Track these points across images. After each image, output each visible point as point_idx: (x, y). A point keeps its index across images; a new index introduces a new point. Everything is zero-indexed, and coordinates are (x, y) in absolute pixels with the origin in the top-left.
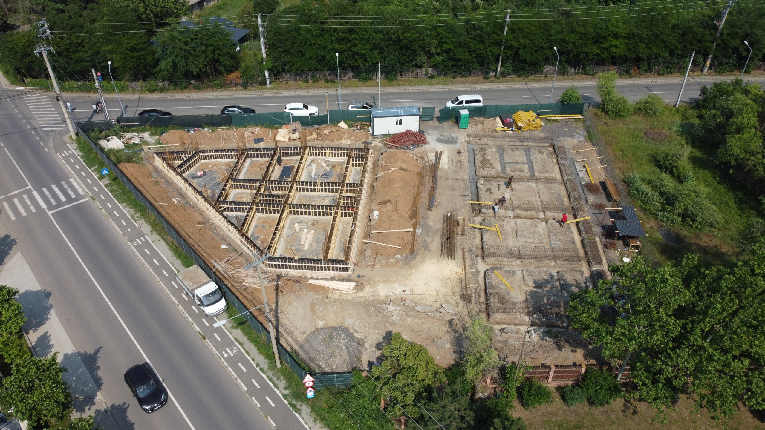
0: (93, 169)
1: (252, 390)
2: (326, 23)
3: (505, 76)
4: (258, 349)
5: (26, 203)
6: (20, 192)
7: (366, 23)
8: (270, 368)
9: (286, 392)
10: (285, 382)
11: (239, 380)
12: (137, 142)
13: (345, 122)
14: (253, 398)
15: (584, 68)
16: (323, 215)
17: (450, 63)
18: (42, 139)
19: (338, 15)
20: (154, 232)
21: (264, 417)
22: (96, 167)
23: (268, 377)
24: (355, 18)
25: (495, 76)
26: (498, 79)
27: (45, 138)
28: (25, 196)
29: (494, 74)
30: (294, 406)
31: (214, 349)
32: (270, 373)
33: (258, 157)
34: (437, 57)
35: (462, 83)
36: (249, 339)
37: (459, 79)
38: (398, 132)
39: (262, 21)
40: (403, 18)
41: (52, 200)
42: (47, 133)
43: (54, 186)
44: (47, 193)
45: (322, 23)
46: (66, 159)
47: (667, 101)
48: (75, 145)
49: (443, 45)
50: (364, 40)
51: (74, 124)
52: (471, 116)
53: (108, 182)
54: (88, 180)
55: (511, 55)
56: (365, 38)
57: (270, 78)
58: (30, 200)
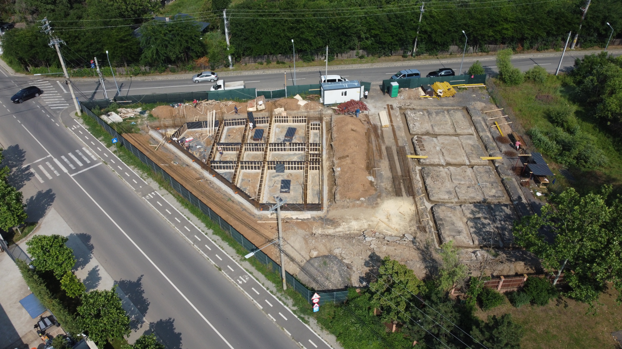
0: (100, 139)
1: (267, 309)
2: (278, 15)
3: (420, 55)
4: (266, 276)
5: (50, 169)
6: (43, 160)
7: (310, 15)
8: (278, 291)
9: (295, 308)
10: (292, 300)
11: (255, 301)
12: (132, 116)
13: (300, 95)
14: (269, 314)
15: (480, 46)
16: (295, 169)
17: (376, 46)
18: (52, 116)
19: (288, 9)
20: (162, 188)
21: (280, 328)
22: (102, 137)
23: (278, 297)
24: (301, 11)
25: (412, 55)
26: (414, 57)
27: (54, 115)
28: (47, 163)
29: (410, 53)
30: (303, 319)
31: (230, 278)
32: (279, 294)
33: (233, 125)
34: (366, 41)
35: (386, 61)
36: (256, 269)
37: (383, 58)
38: (343, 102)
39: (227, 15)
40: (339, 10)
41: (71, 166)
42: (56, 111)
43: (70, 154)
44: (66, 160)
45: (274, 15)
46: (76, 131)
47: (548, 71)
48: (81, 120)
49: (372, 31)
50: (309, 29)
51: (79, 103)
52: (400, 87)
53: (115, 149)
54: (98, 148)
55: (425, 38)
56: (310, 27)
57: (232, 61)
58: (53, 166)
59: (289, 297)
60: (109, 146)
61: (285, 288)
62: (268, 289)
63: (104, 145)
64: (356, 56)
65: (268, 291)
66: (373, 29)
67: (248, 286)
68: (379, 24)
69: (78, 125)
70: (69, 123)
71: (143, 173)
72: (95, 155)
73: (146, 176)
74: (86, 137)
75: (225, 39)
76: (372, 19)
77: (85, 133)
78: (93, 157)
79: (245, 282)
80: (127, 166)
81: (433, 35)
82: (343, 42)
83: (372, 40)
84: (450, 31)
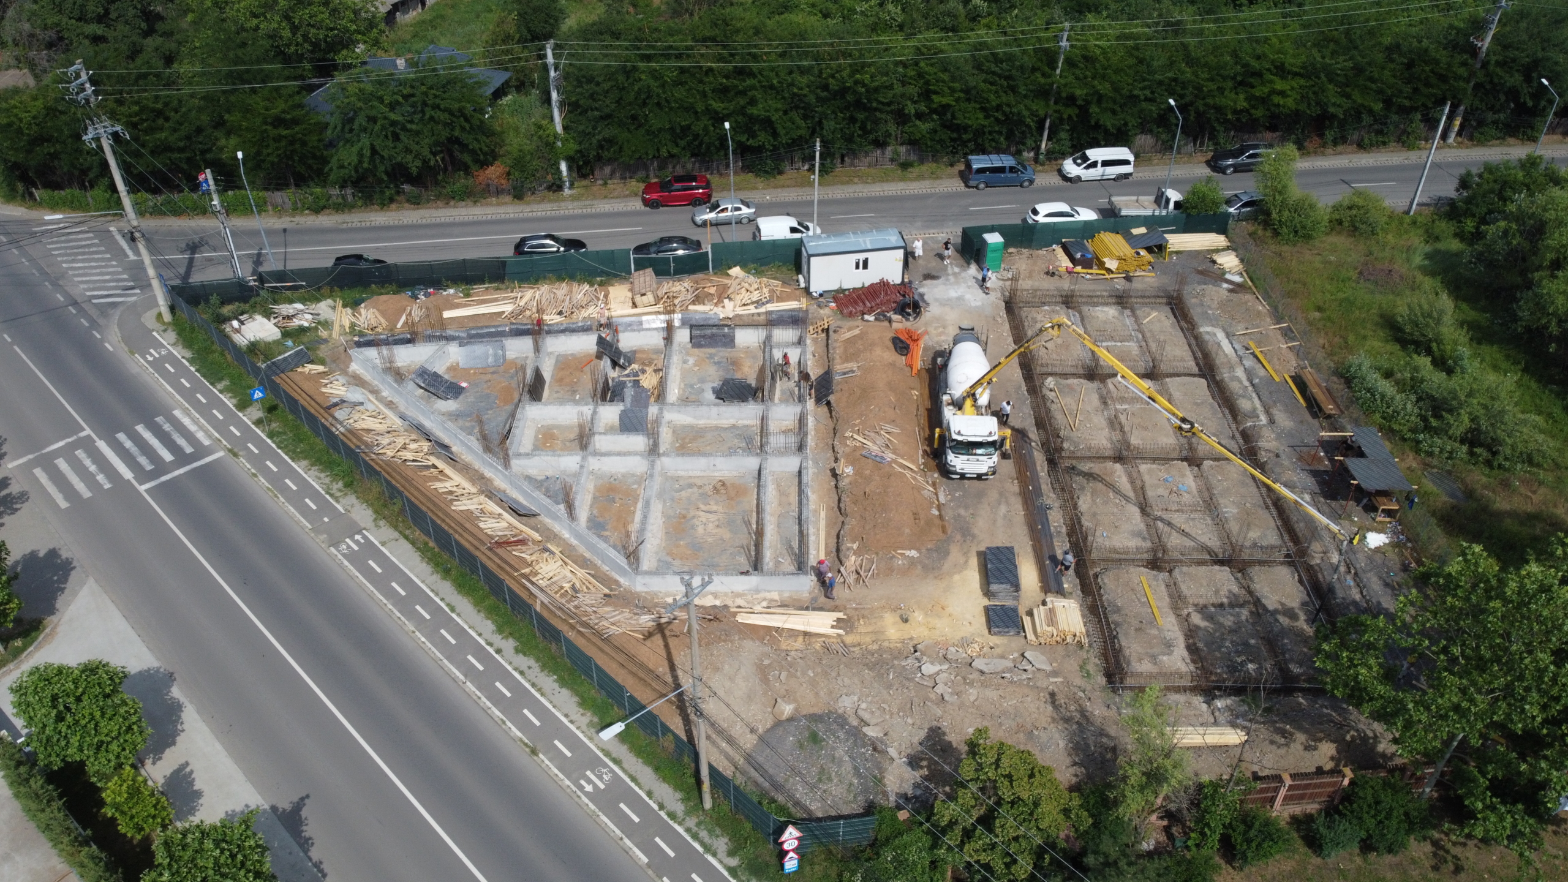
0: (220, 386)
2: (689, 57)
3: (1058, 157)
4: (657, 769)
5: (87, 469)
6: (68, 445)
7: (773, 57)
9: (734, 862)
10: (726, 840)
12: (306, 324)
13: (743, 267)
14: (665, 879)
15: (1213, 137)
17: (945, 135)
19: (714, 39)
20: (382, 523)
22: (226, 383)
23: (688, 830)
25: (1037, 159)
26: (1042, 164)
28: (80, 453)
29: (1033, 155)
31: (561, 776)
32: (691, 822)
36: (632, 753)
38: (859, 285)
39: (555, 56)
40: (848, 43)
41: (143, 460)
42: (105, 310)
44: (128, 444)
45: (681, 58)
46: (157, 365)
47: (1391, 202)
48: (172, 336)
49: (934, 97)
50: (770, 92)
51: (165, 289)
52: (1007, 245)
53: (260, 414)
54: (215, 412)
55: (1070, 117)
56: (772, 87)
57: (569, 175)
58: (95, 461)
59: (718, 831)
60: (243, 406)
61: (708, 804)
62: (661, 807)
63: (230, 403)
64: (892, 160)
65: (662, 814)
66: (936, 93)
67: (608, 799)
68: (953, 79)
69: (163, 346)
70: (139, 341)
71: (332, 482)
72: (206, 432)
73: (340, 490)
74: (183, 380)
75: (552, 119)
76: (932, 65)
77: (182, 371)
78: (200, 435)
79: (602, 786)
80: (289, 461)
81: (1094, 109)
82: (857, 125)
83: (933, 120)
84: (1137, 97)
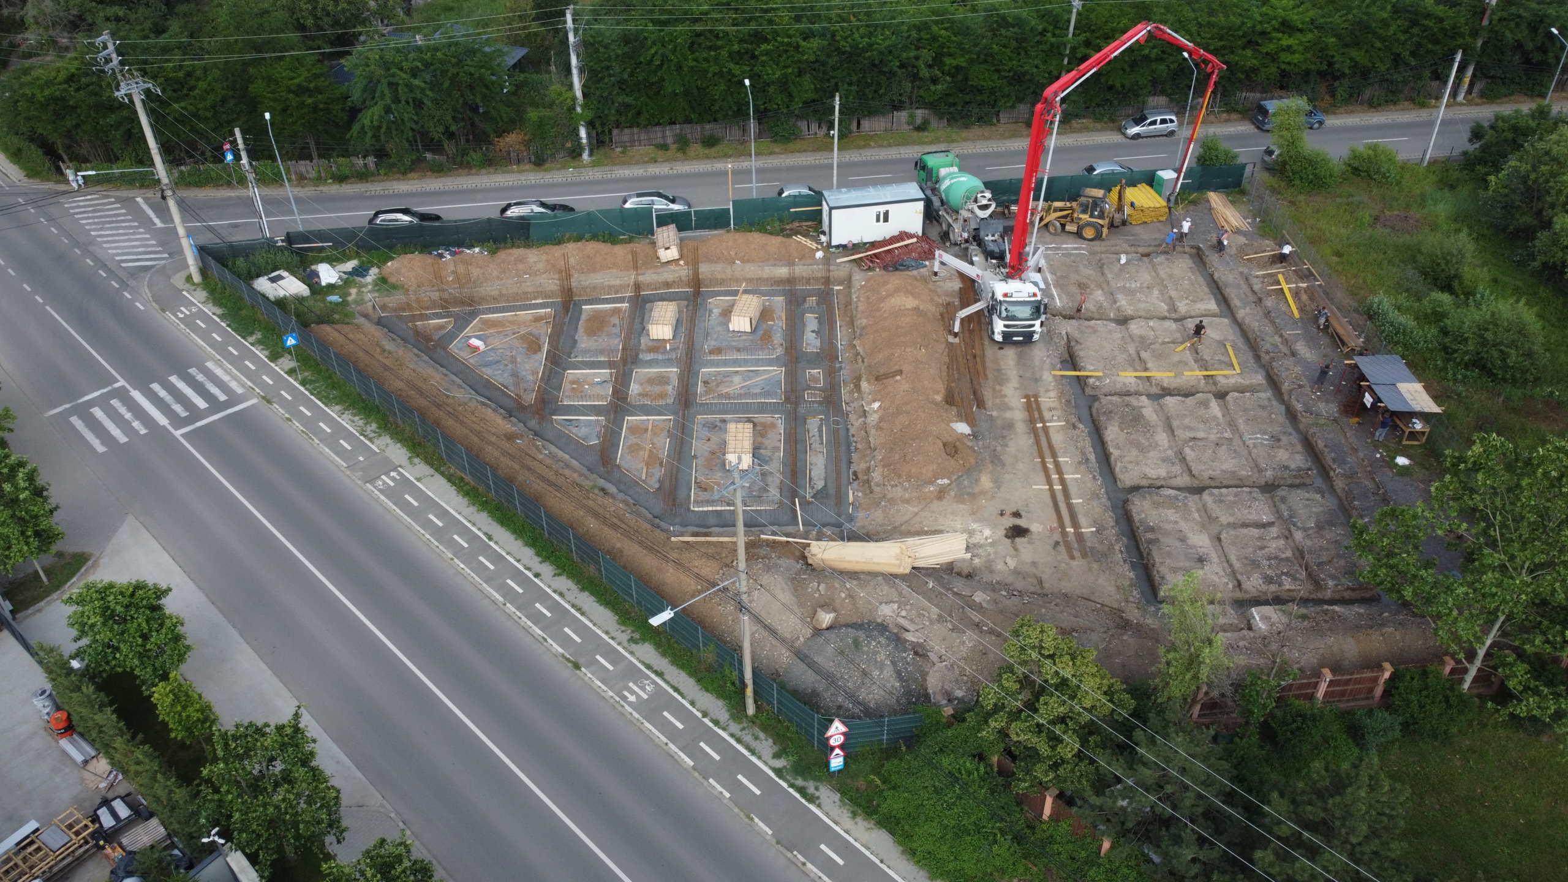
0: (252, 339)
1: (705, 766)
3: (1069, 122)
4: (699, 681)
5: (122, 417)
6: (103, 395)
8: (733, 719)
9: (780, 763)
10: (770, 742)
11: (672, 746)
12: (333, 282)
14: (712, 781)
15: (1224, 98)
17: (958, 98)
18: (125, 285)
20: (416, 460)
21: (743, 816)
23: (732, 735)
27: (131, 283)
28: (115, 402)
31: (605, 688)
32: (735, 728)
34: (932, 86)
35: (982, 137)
36: (673, 663)
37: (976, 130)
38: (881, 238)
41: (178, 408)
42: (134, 272)
43: (174, 379)
44: (163, 393)
46: (188, 321)
47: (1402, 156)
48: (203, 294)
49: (946, 59)
51: (195, 251)
53: (293, 364)
57: (589, 142)
58: (129, 410)
59: (762, 735)
60: (274, 357)
61: (751, 710)
62: (705, 715)
63: (262, 354)
64: (908, 124)
65: (707, 721)
66: (949, 55)
67: (652, 708)
69: (194, 304)
70: (169, 301)
71: (366, 424)
72: (239, 381)
73: (375, 432)
74: (214, 335)
75: (571, 85)
76: (945, 28)
77: (213, 326)
78: (234, 385)
79: (645, 697)
80: (323, 406)
83: (946, 83)
84: (1148, 57)
